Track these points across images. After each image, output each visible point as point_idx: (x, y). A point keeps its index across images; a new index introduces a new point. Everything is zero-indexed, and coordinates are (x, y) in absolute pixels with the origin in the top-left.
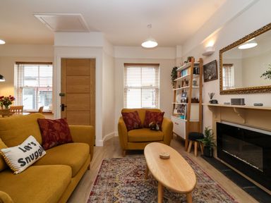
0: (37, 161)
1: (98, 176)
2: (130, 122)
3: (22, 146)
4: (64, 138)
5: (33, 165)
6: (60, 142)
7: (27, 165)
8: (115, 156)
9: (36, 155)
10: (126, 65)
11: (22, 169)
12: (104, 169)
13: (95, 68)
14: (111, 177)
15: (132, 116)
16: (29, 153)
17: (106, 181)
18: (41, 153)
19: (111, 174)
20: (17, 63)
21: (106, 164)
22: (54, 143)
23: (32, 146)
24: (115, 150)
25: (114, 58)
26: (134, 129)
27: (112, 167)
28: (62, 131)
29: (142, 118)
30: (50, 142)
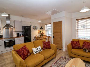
0: (39, 52)
1: (56, 62)
2: (74, 45)
3: (36, 48)
4: (48, 47)
5: (38, 53)
6: (47, 48)
7: (36, 53)
8: (66, 57)
9: (39, 51)
10: (77, 20)
11: (35, 54)
12: (60, 60)
13: (62, 24)
14: (60, 64)
15: (75, 43)
16: (37, 50)
17: (57, 64)
18: (40, 51)
19: (61, 63)
20: (46, 24)
21: (61, 58)
22: (45, 48)
23: (39, 48)
24: (68, 54)
25: (72, 18)
26: (76, 48)
27: (63, 61)
28: (48, 45)
29: (81, 44)
30: (44, 48)
